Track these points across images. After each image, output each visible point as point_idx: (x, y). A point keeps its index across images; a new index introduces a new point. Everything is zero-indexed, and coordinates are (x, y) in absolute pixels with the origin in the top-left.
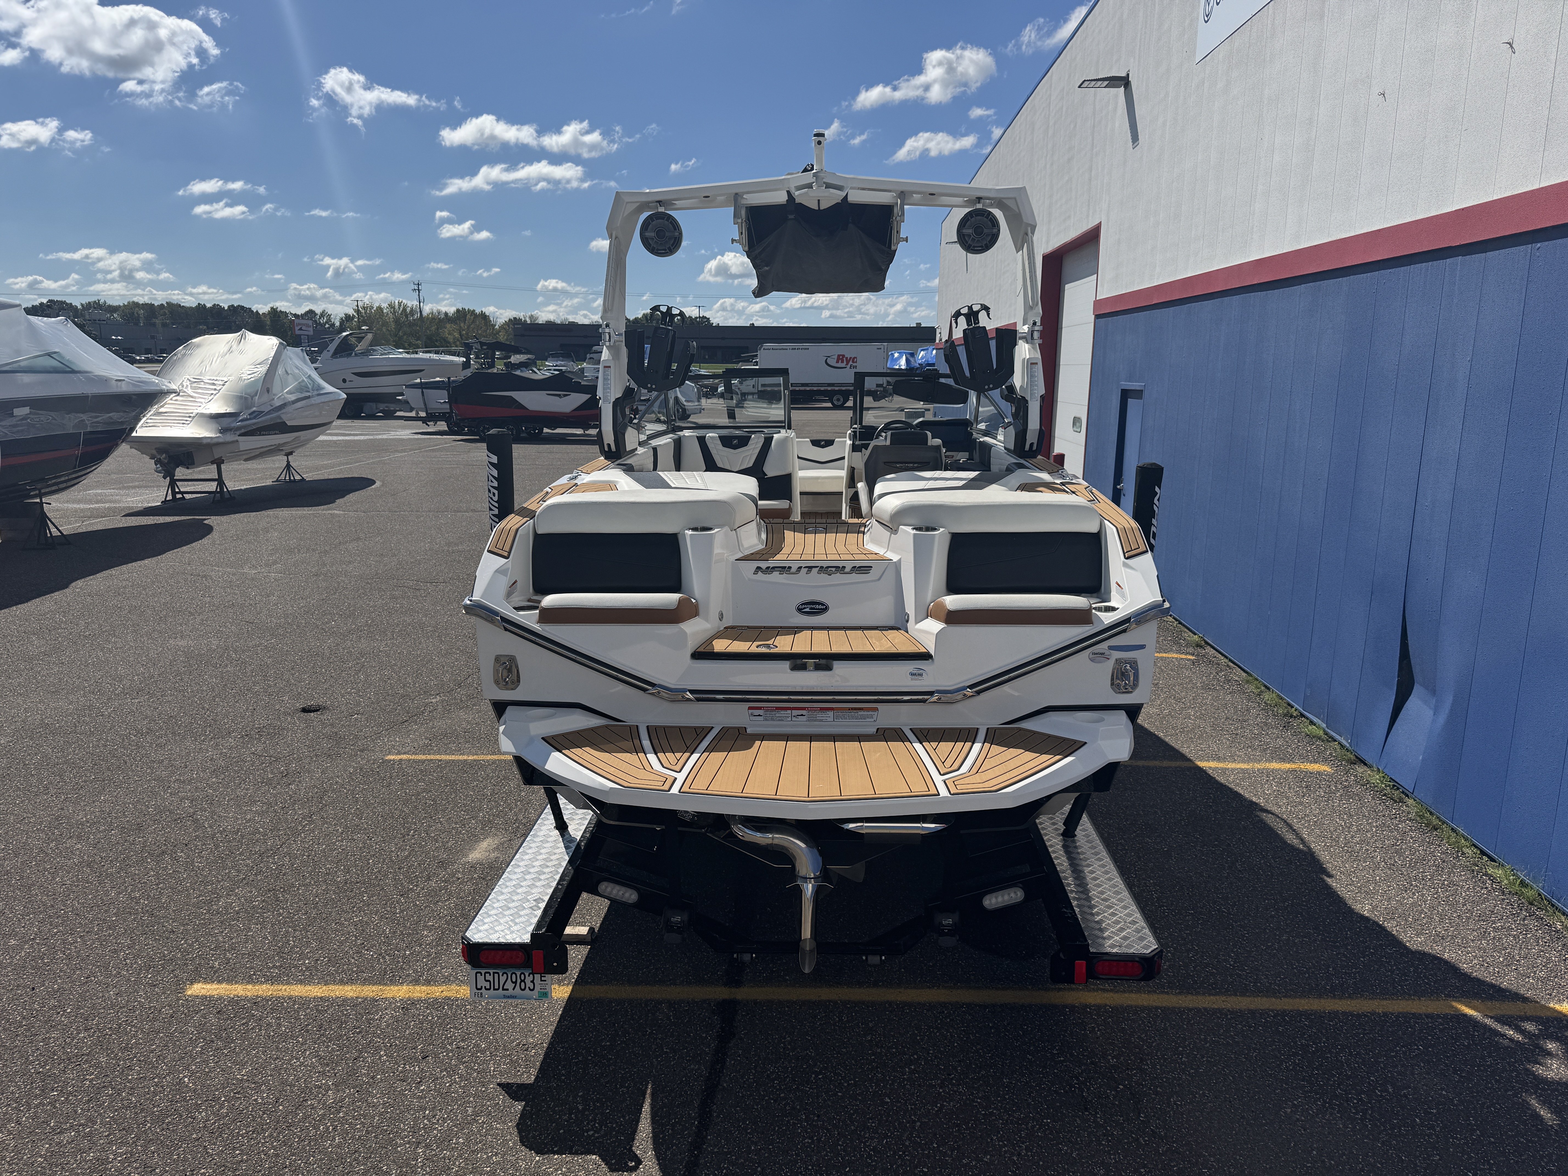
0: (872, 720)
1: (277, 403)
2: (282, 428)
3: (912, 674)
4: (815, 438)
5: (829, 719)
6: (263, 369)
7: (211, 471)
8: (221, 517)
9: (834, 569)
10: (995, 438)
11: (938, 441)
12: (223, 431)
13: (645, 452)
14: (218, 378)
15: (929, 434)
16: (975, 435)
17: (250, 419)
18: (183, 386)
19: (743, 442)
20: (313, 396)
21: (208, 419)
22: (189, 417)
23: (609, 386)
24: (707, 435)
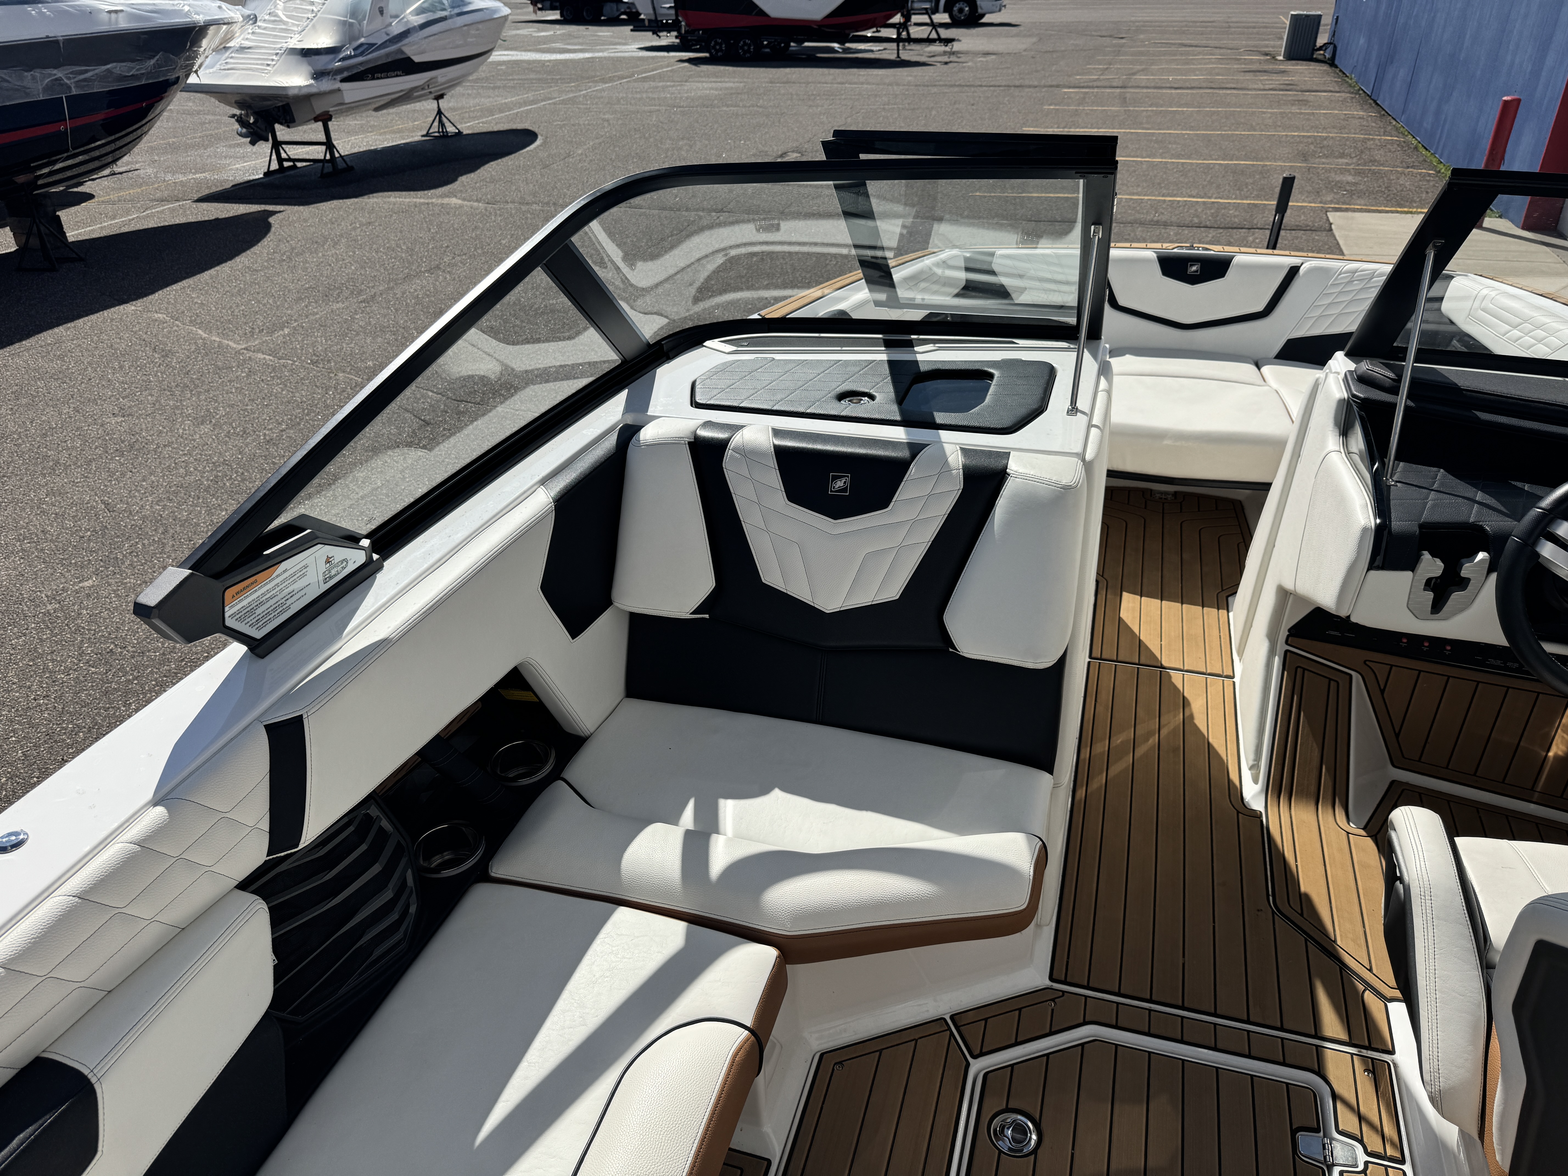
1: (396, 28)
4: (1173, 248)
7: (315, 131)
12: (318, 75)
17: (355, 56)
18: (276, 7)
19: (872, 488)
20: (451, 17)
21: (299, 57)
22: (277, 54)
24: (736, 439)
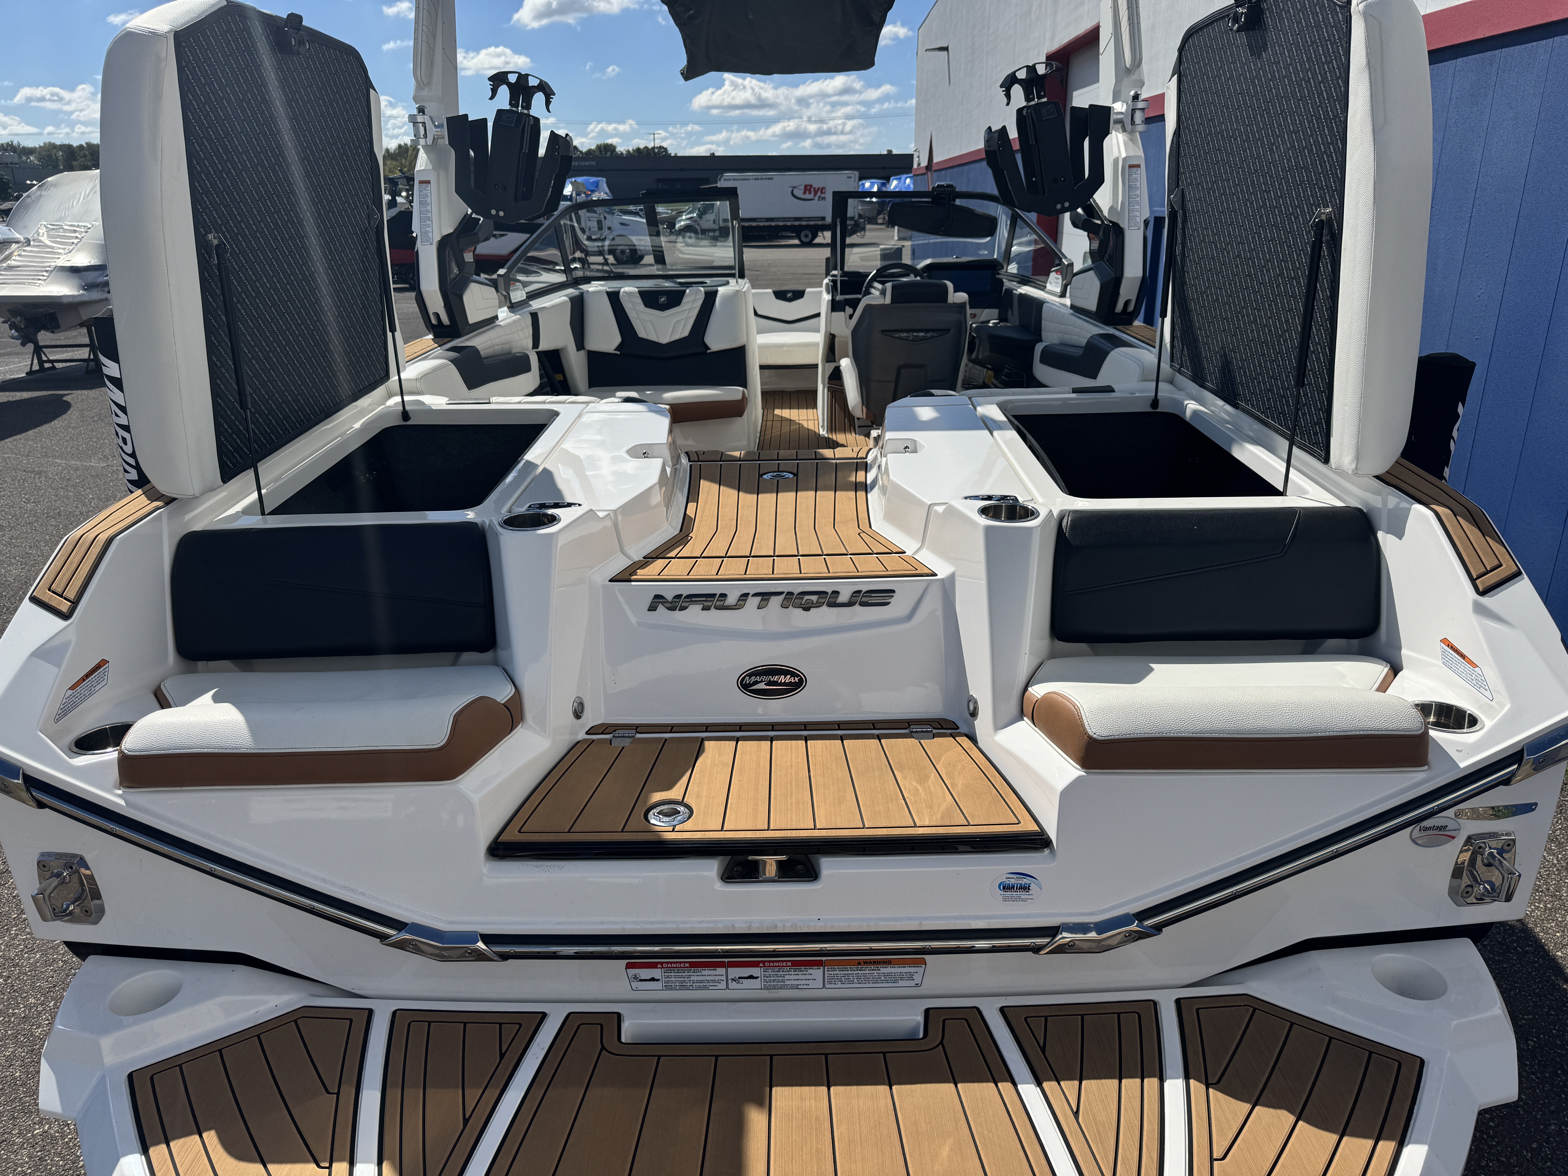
0: (912, 983)
3: (1006, 888)
4: (779, 288)
5: (812, 984)
8: (89, 391)
9: (814, 598)
10: (1043, 288)
11: (962, 297)
12: (89, 287)
13: (515, 322)
14: (80, 224)
15: (950, 285)
16: (1007, 284)
18: (38, 235)
19: (674, 299)
21: (69, 273)
22: (47, 271)
23: (430, 215)
24: (622, 290)
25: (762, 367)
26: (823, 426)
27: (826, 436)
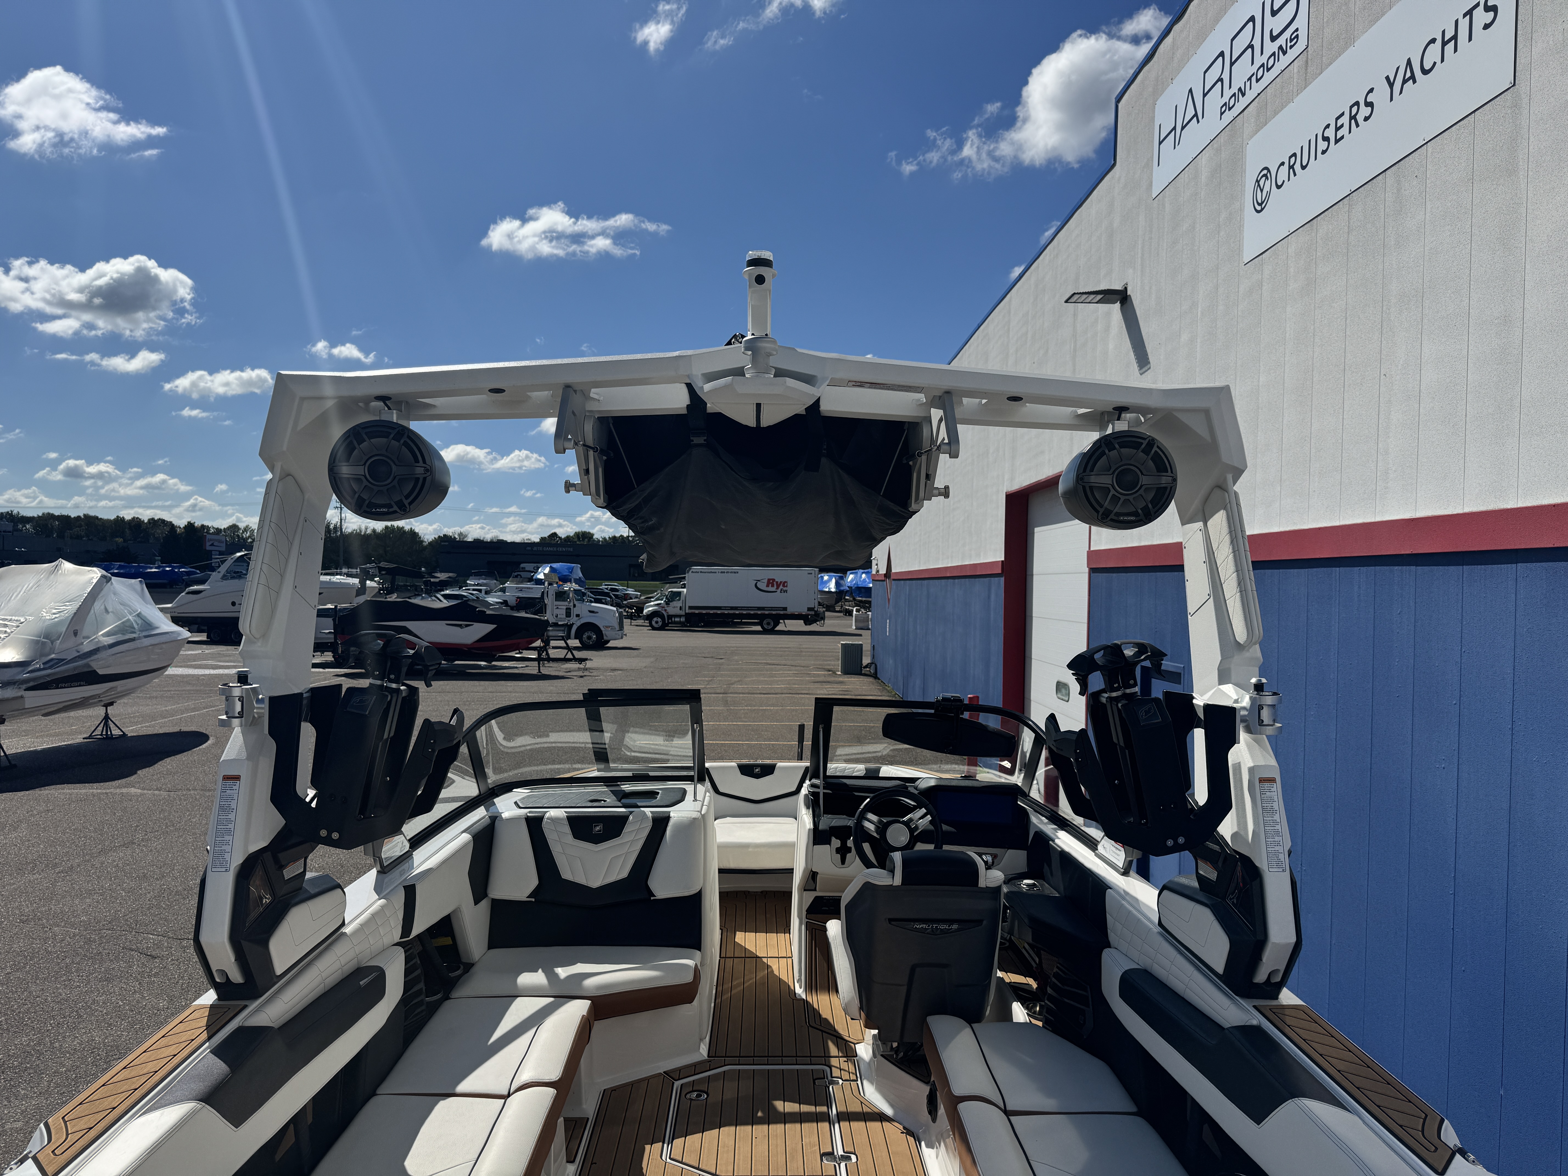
1: (87, 647)
2: (91, 677)
4: (745, 761)
6: (72, 608)
11: (997, 877)
16: (1034, 819)
17: (44, 669)
19: (614, 827)
23: (231, 826)
24: (547, 815)
25: (721, 871)
26: (799, 980)
27: (804, 997)
